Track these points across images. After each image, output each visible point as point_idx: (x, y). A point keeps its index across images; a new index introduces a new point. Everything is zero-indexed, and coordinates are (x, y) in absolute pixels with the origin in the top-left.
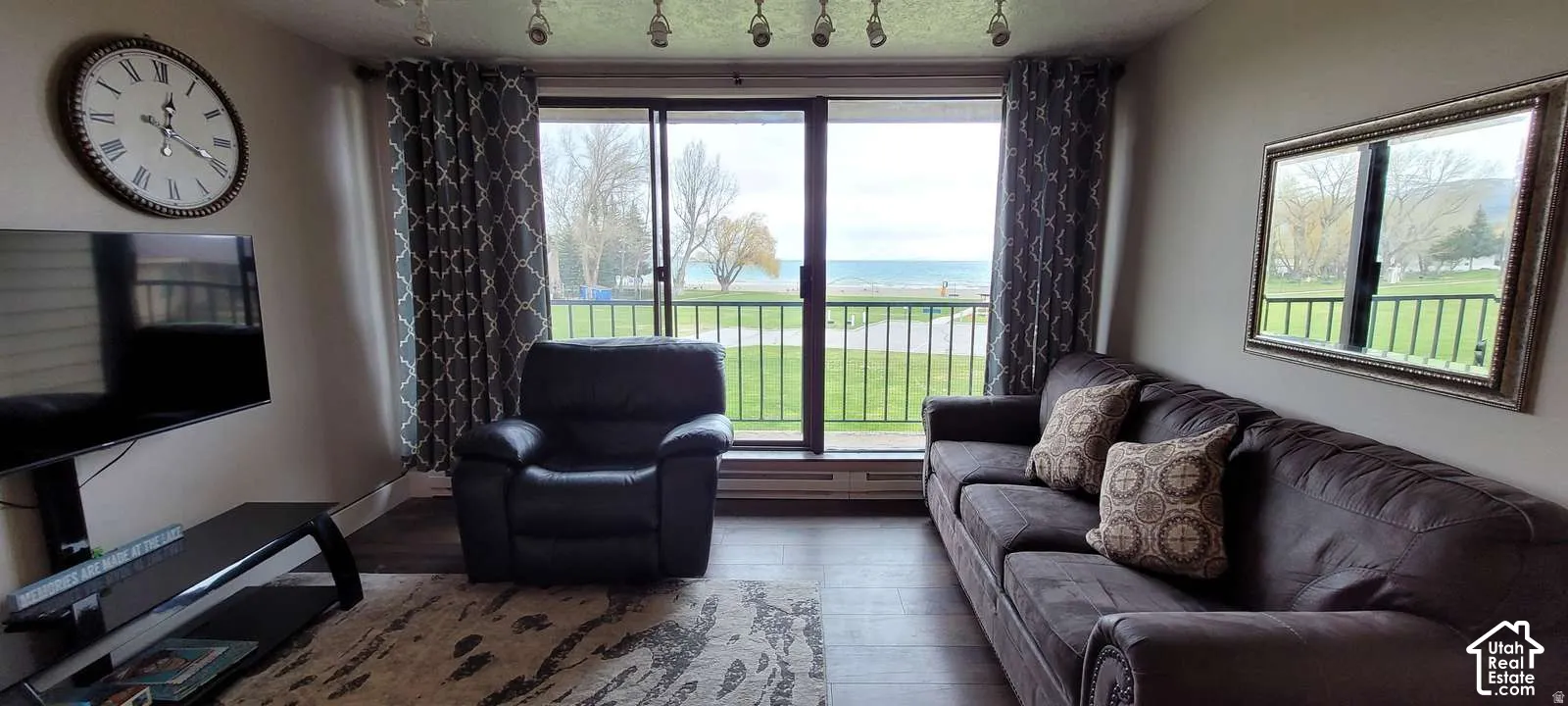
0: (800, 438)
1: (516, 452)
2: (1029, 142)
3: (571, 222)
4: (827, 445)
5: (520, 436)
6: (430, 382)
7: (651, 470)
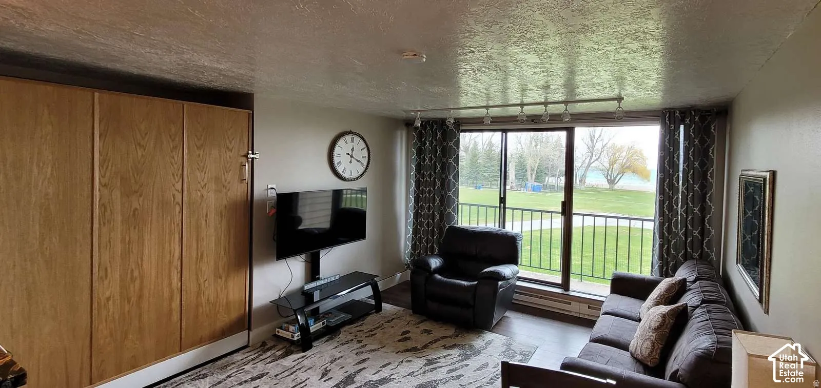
0: (560, 282)
1: (431, 268)
2: (671, 149)
3: (524, 146)
4: (571, 288)
5: (435, 263)
6: (416, 236)
7: (476, 283)
